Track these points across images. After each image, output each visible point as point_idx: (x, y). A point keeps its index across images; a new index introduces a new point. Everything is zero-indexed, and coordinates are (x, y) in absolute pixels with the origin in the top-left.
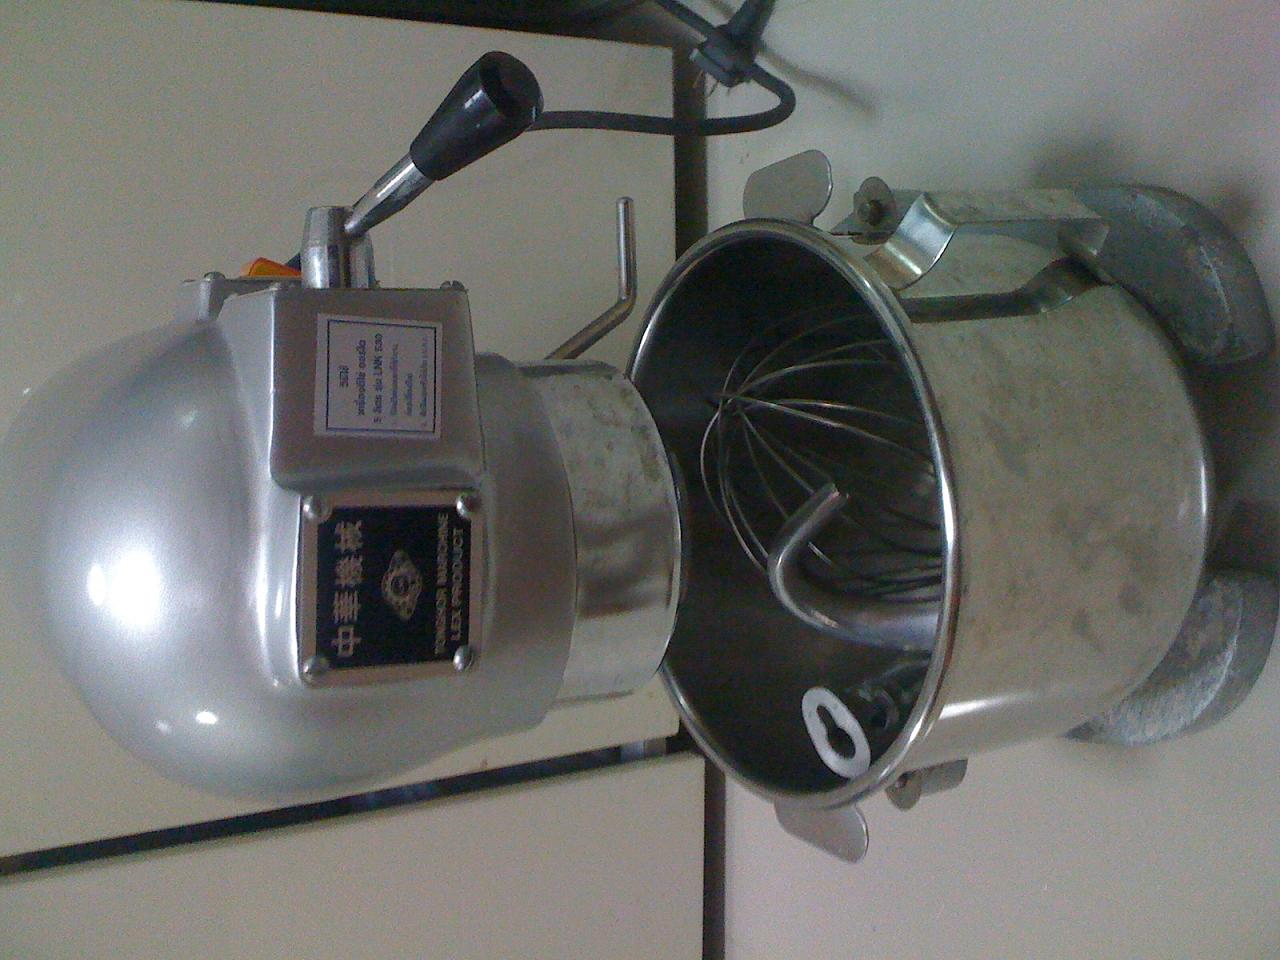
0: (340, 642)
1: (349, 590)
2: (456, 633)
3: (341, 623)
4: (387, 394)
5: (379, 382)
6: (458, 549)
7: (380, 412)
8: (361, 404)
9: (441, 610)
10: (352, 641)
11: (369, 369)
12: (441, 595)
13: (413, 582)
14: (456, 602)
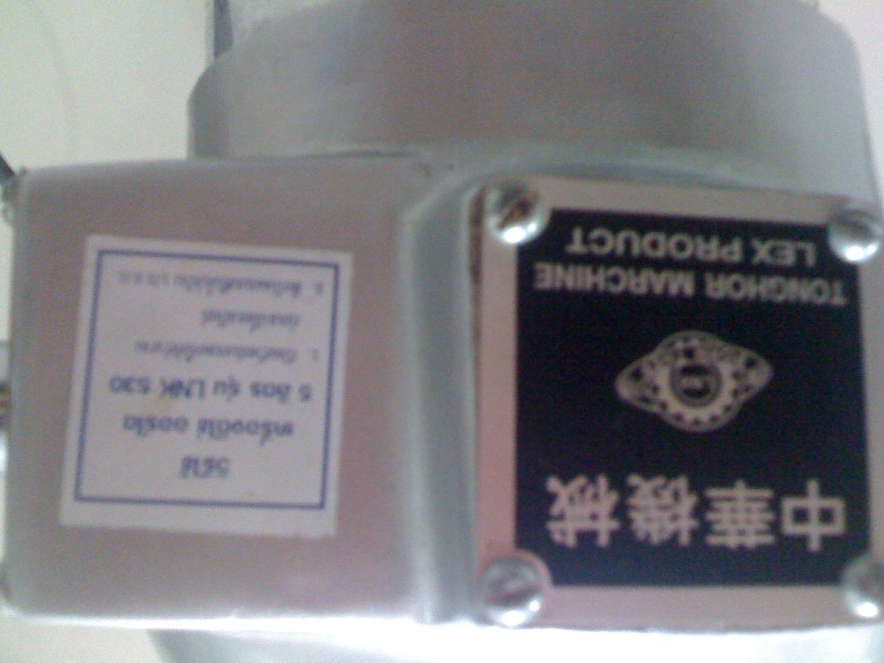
0: (814, 531)
1: (702, 509)
2: (801, 255)
3: (775, 527)
4: (247, 372)
5: (220, 386)
6: (615, 243)
7: (288, 388)
8: (268, 430)
9: (752, 288)
10: (813, 501)
11: (189, 408)
12: (719, 287)
13: (689, 353)
14: (734, 252)
